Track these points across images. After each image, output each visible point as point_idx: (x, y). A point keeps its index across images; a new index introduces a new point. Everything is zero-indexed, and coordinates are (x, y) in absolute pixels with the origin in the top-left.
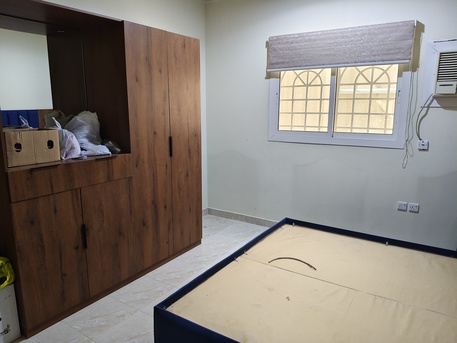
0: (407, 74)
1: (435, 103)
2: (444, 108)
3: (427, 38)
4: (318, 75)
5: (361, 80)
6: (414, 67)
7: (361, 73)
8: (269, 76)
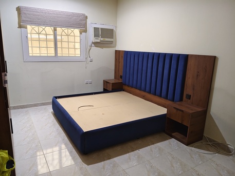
0: (83, 34)
1: (93, 45)
2: (96, 47)
3: (89, 21)
4: (44, 29)
5: (63, 33)
6: (85, 31)
7: (63, 31)
8: (20, 27)
